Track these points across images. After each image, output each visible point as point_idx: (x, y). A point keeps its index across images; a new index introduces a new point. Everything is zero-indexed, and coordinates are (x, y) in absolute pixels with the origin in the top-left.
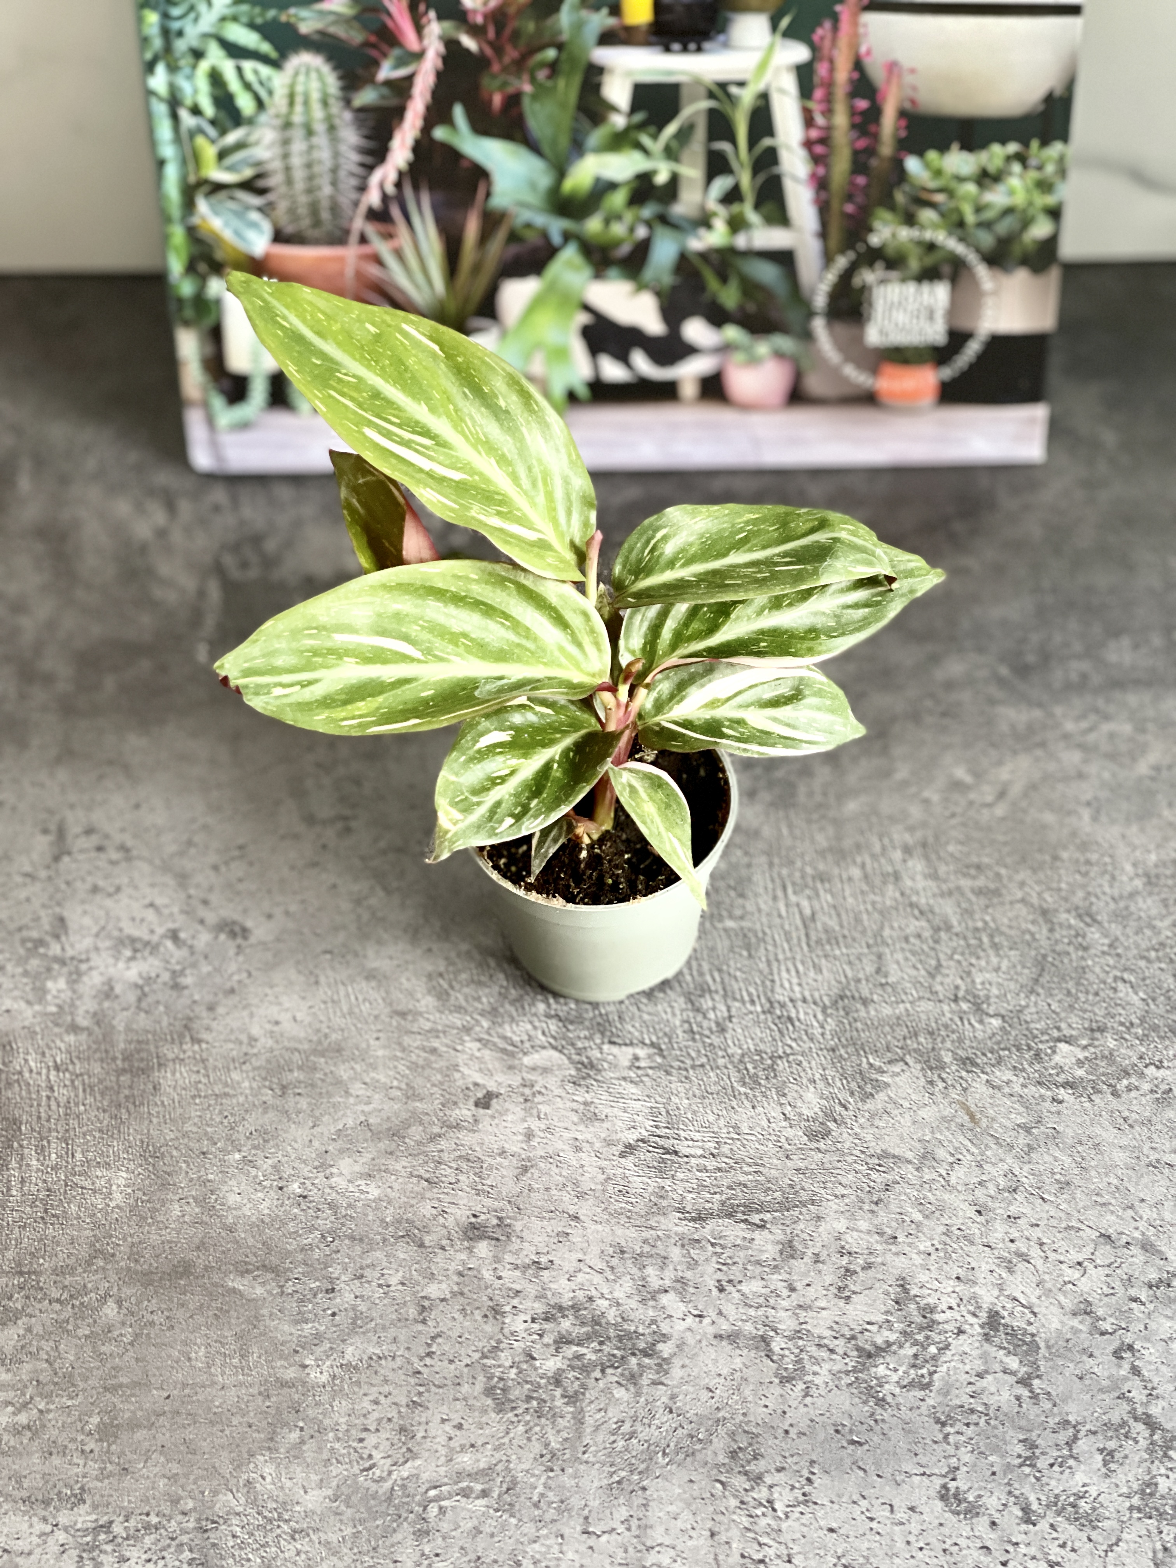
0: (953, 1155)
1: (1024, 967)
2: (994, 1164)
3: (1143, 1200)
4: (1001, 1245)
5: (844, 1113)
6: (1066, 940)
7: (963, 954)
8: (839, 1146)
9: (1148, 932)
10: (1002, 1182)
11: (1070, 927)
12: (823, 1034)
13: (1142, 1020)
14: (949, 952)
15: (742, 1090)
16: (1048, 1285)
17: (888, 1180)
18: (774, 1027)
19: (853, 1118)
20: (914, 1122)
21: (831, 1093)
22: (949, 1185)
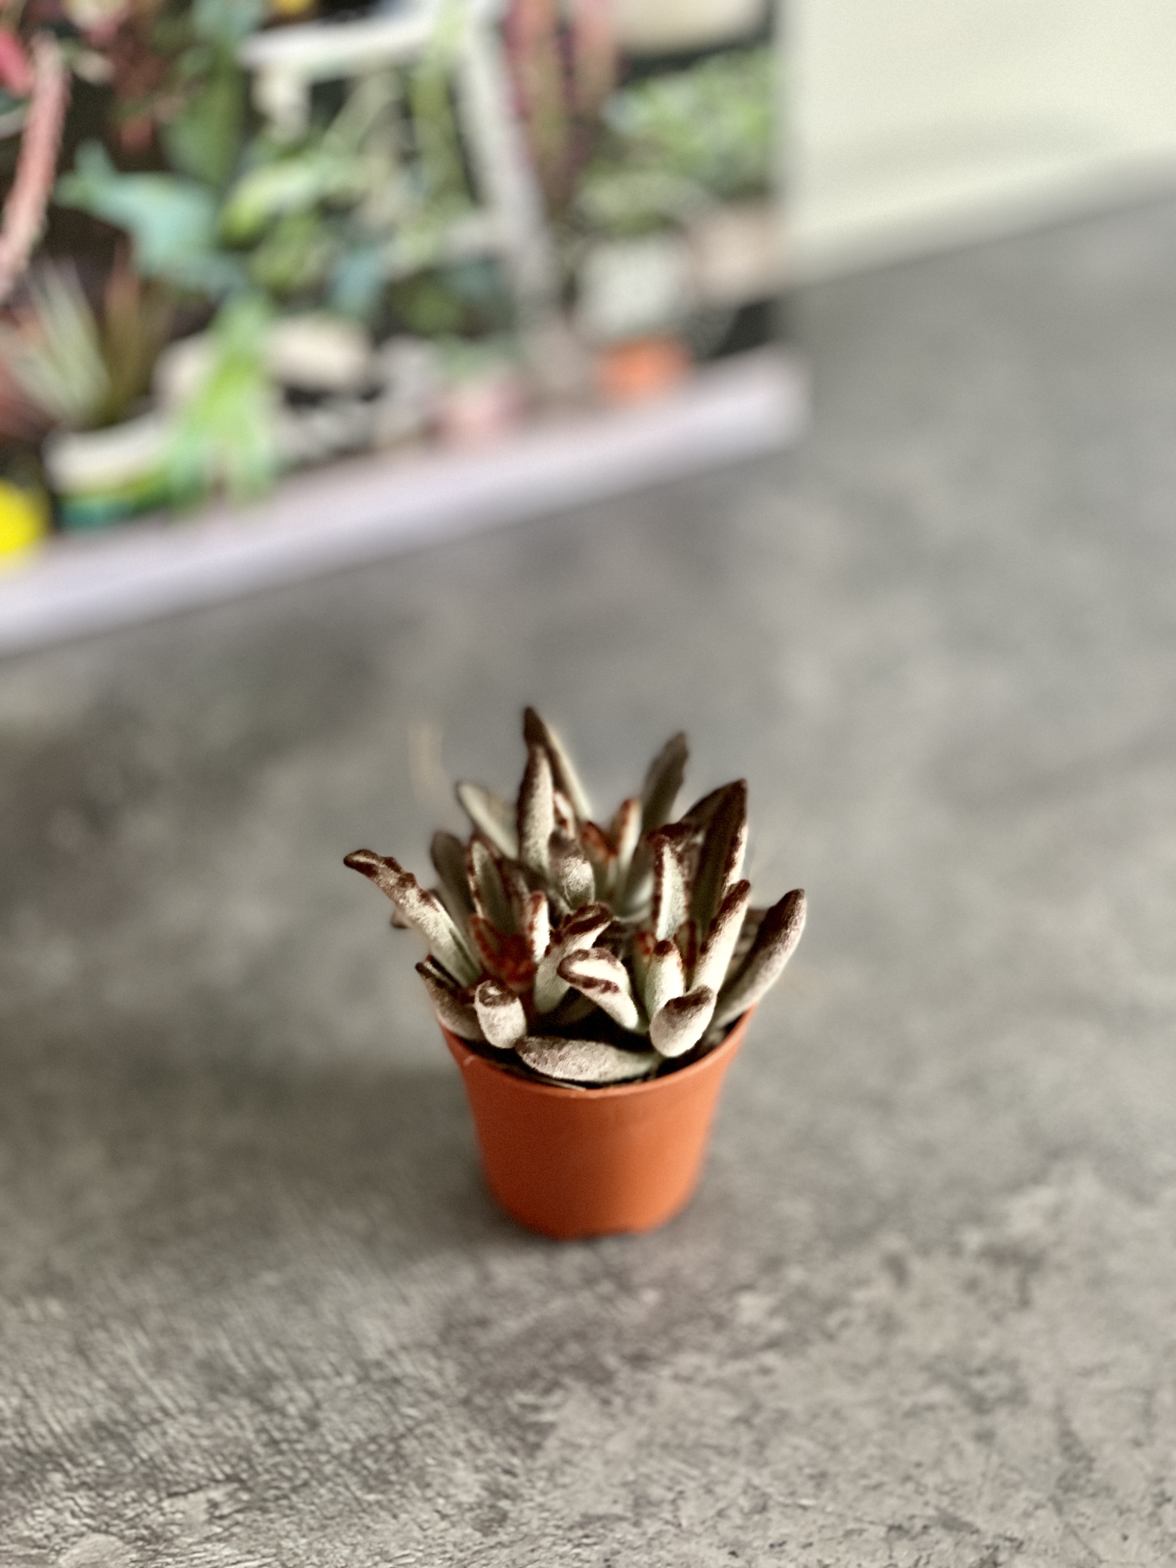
0: (670, 1489)
2: (726, 1483)
5: (514, 1482)
8: (524, 1529)
10: (745, 1503)
12: (446, 1386)
15: (371, 1497)
17: (605, 1553)
18: (379, 1398)
19: (528, 1484)
20: (607, 1463)
21: (487, 1461)
22: (682, 1531)
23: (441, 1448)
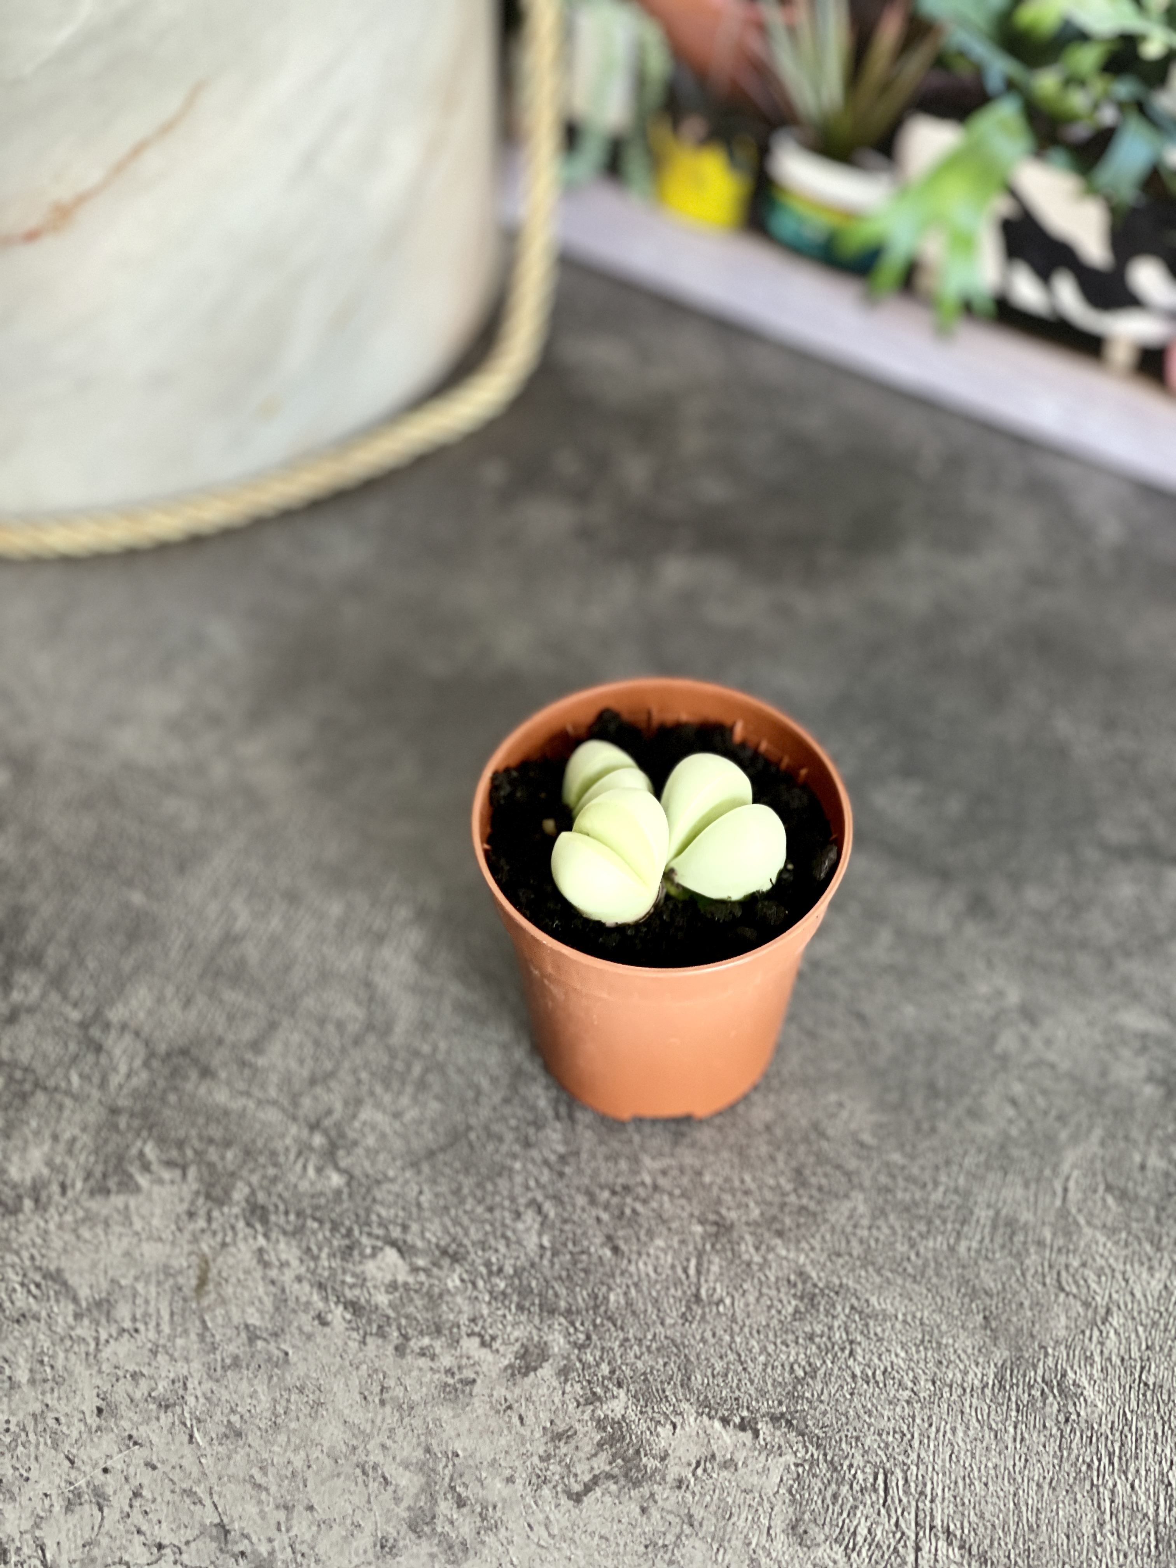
0: (134, 1319)
1: (433, 1129)
2: (173, 1359)
3: (311, 1508)
4: (87, 1468)
5: (57, 1197)
6: (513, 1122)
7: (373, 1074)
8: (13, 1234)
9: (623, 1165)
10: (162, 1387)
11: (533, 1108)
12: (121, 1087)
13: (518, 1273)
14: (358, 1061)
16: (96, 1552)
17: (30, 1310)
18: (73, 1047)
19: (61, 1209)
20: (127, 1254)
21: (64, 1164)
22: (95, 1356)
23: (52, 1124)
